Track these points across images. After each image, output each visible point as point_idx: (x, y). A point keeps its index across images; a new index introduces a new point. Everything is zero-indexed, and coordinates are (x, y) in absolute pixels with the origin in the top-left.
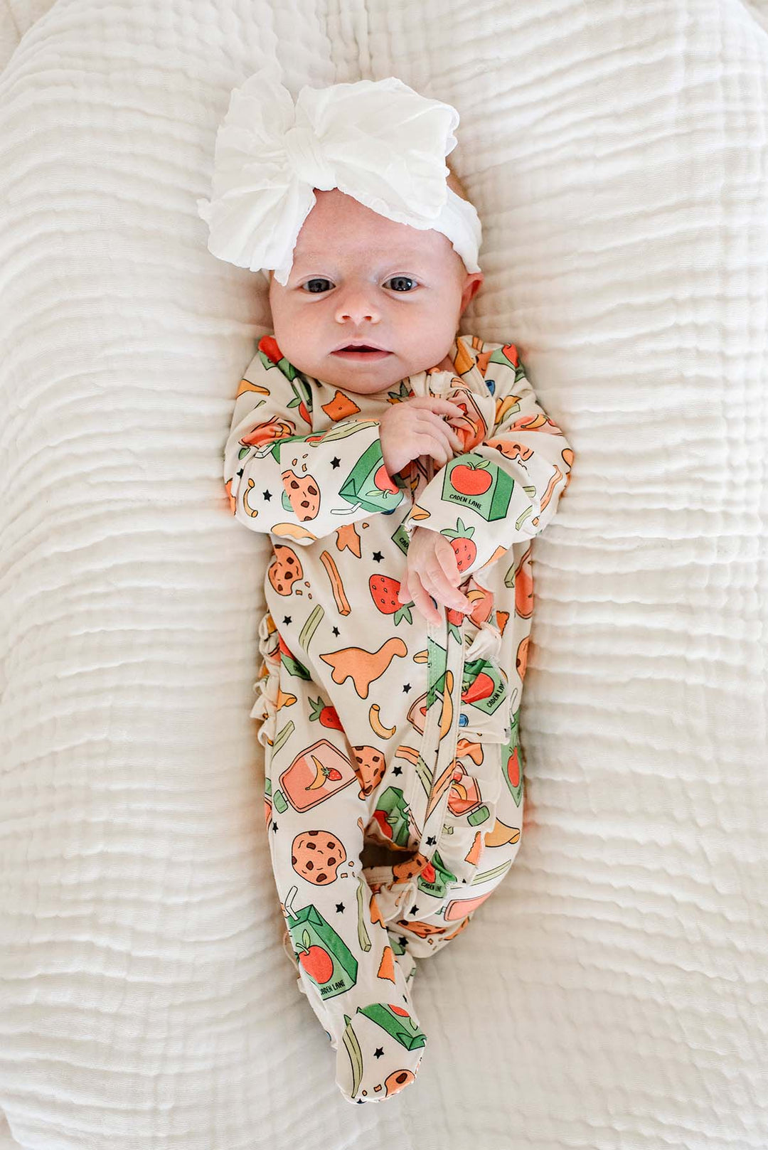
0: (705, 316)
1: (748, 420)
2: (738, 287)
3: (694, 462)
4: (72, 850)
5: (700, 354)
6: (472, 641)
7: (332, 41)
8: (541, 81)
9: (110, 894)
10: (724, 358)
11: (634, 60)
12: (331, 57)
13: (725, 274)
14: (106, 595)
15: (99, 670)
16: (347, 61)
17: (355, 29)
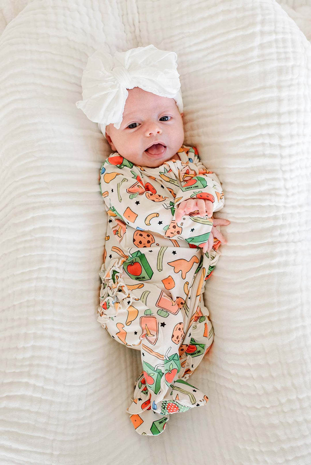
0: (272, 130)
1: (291, 171)
2: (285, 119)
3: (271, 187)
4: (21, 345)
5: (271, 145)
6: (214, 258)
7: (125, 25)
8: (205, 41)
9: (36, 362)
10: (281, 147)
11: (241, 33)
12: (125, 31)
13: (279, 115)
14: (31, 240)
15: (30, 271)
16: (131, 33)
17: (133, 21)
